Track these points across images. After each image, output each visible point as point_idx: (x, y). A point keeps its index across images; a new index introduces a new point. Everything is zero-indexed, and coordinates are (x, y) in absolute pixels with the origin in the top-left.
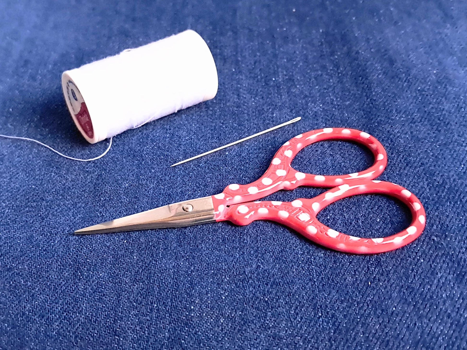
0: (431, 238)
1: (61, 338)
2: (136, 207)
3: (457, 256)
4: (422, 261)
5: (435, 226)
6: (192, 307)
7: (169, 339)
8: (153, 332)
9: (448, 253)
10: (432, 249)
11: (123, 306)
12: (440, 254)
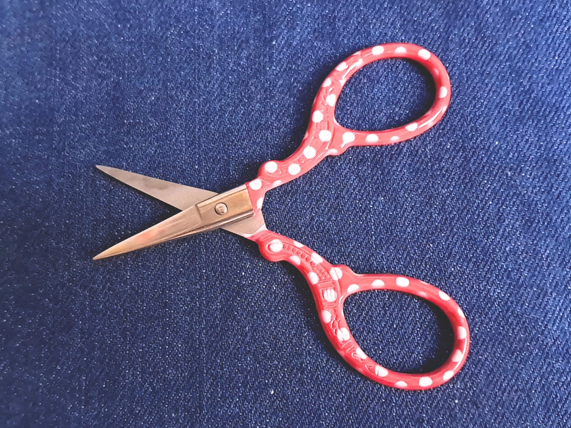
0: (505, 172)
1: (109, 313)
2: (168, 134)
3: (529, 197)
4: (491, 203)
5: (512, 154)
6: (243, 273)
7: (221, 310)
8: (204, 302)
9: (521, 192)
10: (504, 187)
11: (169, 273)
12: (511, 193)
